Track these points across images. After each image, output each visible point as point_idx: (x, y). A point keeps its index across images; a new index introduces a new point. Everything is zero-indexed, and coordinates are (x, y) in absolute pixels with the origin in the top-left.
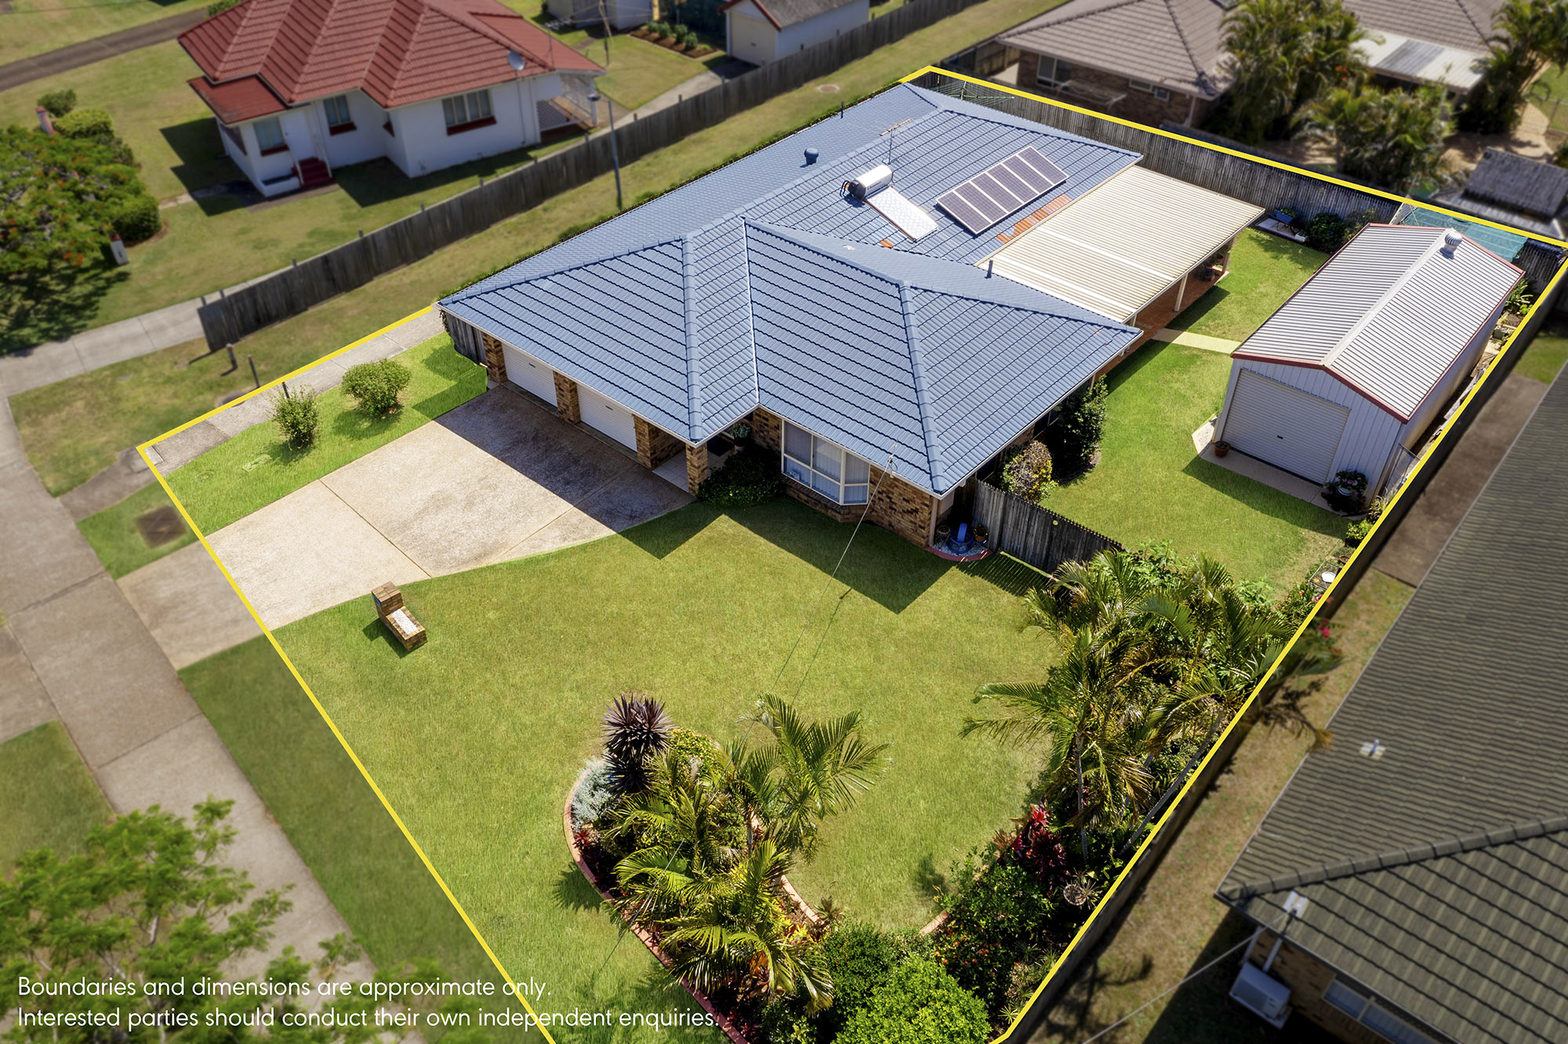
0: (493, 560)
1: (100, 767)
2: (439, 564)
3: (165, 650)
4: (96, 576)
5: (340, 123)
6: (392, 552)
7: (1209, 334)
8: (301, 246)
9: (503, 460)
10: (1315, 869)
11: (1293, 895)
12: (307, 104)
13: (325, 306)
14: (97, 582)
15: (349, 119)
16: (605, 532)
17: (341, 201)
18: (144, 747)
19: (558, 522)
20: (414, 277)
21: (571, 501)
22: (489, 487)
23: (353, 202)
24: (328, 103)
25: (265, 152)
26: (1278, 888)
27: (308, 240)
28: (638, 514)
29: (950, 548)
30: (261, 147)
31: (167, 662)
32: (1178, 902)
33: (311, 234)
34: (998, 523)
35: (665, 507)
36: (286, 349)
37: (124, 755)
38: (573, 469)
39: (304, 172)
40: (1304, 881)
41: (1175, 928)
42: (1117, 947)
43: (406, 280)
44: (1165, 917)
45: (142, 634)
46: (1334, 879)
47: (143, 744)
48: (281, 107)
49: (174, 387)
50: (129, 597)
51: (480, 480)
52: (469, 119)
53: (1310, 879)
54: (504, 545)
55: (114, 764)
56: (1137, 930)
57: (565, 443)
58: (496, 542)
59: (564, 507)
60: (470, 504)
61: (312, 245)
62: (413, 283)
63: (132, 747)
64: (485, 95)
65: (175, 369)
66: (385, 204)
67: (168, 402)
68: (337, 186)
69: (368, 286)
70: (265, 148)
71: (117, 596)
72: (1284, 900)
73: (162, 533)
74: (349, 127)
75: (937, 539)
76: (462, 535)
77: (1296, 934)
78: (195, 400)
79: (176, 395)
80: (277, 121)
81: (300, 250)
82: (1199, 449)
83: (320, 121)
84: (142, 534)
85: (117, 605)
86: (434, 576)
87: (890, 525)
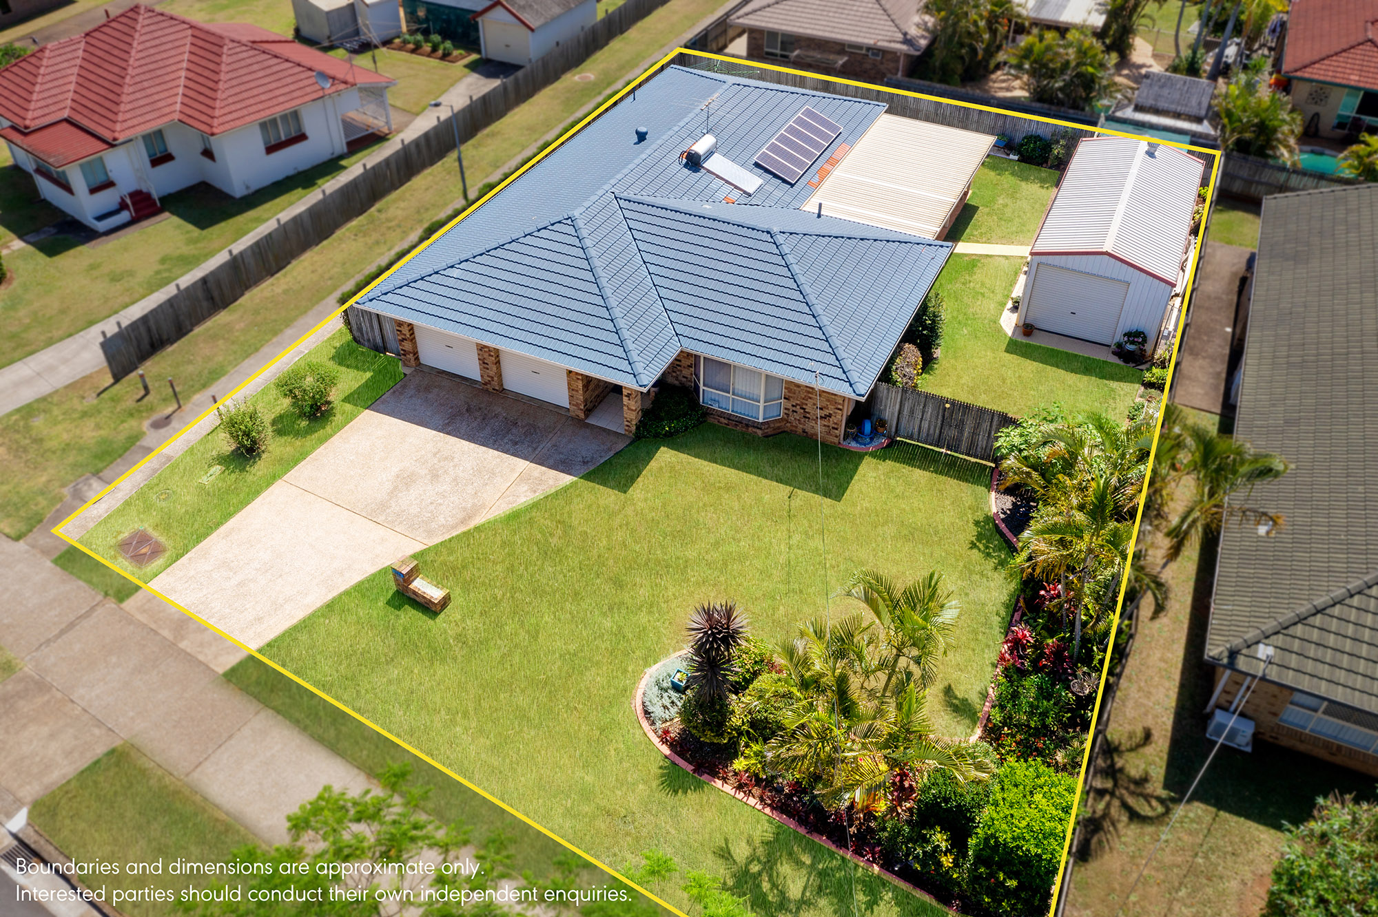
0: (478, 521)
1: (187, 775)
2: (430, 533)
3: (201, 658)
4: (96, 605)
5: (158, 155)
6: (381, 531)
7: (978, 242)
8: (158, 272)
9: (448, 433)
10: (1270, 625)
11: (1261, 646)
12: (131, 140)
13: (209, 324)
14: (100, 610)
15: (166, 150)
16: (566, 479)
17: (178, 227)
18: (223, 748)
19: (522, 478)
20: (285, 287)
21: (525, 458)
22: (446, 458)
23: (190, 227)
24: (147, 138)
25: (93, 191)
26: (1249, 643)
27: (161, 267)
28: (588, 459)
29: (857, 442)
30: (88, 186)
31: (208, 668)
32: (1143, 678)
33: (163, 261)
34: (896, 414)
35: (610, 450)
36: (190, 368)
37: (206, 759)
38: (514, 431)
39: (134, 204)
40: (1267, 634)
41: (1149, 698)
42: (1114, 721)
43: (278, 290)
44: (1139, 691)
45: (171, 649)
46: (1286, 628)
47: (220, 746)
48: (105, 146)
49: (93, 419)
50: (142, 618)
51: (435, 455)
52: (283, 138)
53: (1270, 632)
54: (483, 506)
55: (199, 769)
56: (1124, 705)
57: (498, 409)
58: (474, 505)
59: (522, 465)
60: (435, 476)
61: (169, 270)
62: (285, 292)
63: (210, 751)
64: (295, 115)
65: (85, 403)
66: (223, 224)
67: (94, 434)
68: (167, 214)
69: (241, 300)
70: (93, 187)
71: (129, 620)
72: (1256, 651)
73: (145, 554)
74: (168, 157)
75: (846, 436)
76: (440, 504)
77: (1273, 674)
78: (121, 428)
79: (98, 427)
80: (101, 159)
81: (159, 277)
82: (1010, 333)
83: (140, 155)
84: (126, 559)
85: (131, 628)
86: (431, 545)
87: (804, 431)
